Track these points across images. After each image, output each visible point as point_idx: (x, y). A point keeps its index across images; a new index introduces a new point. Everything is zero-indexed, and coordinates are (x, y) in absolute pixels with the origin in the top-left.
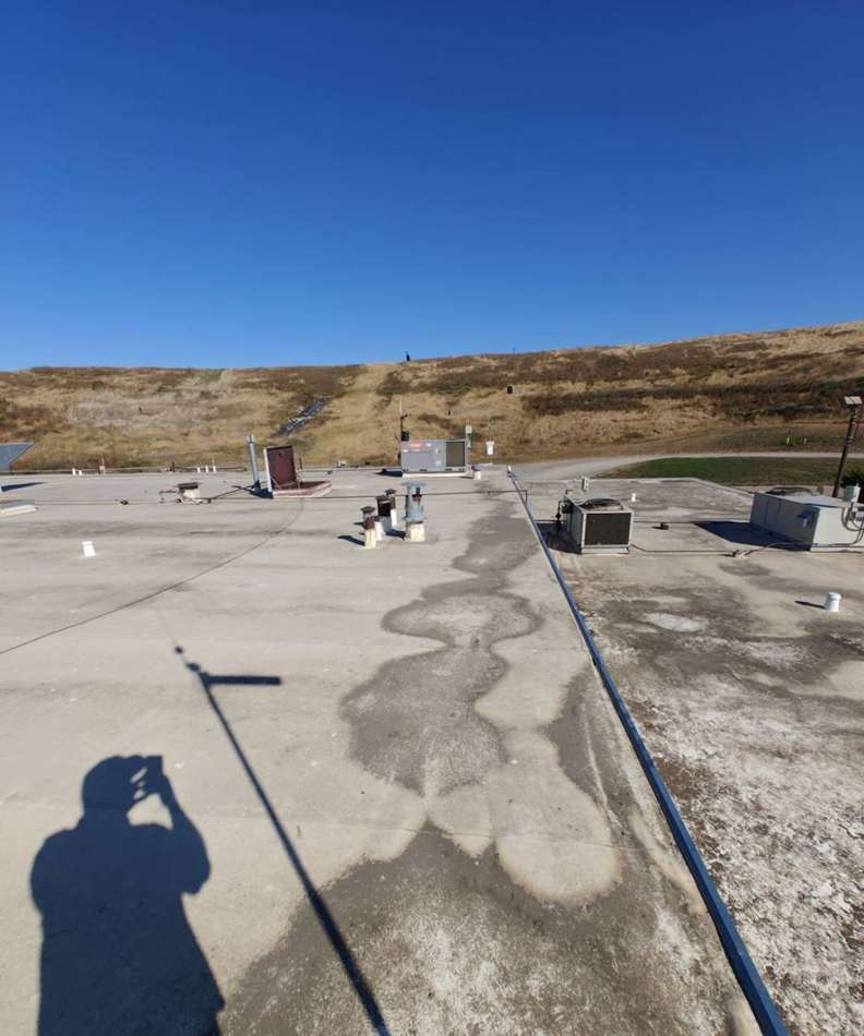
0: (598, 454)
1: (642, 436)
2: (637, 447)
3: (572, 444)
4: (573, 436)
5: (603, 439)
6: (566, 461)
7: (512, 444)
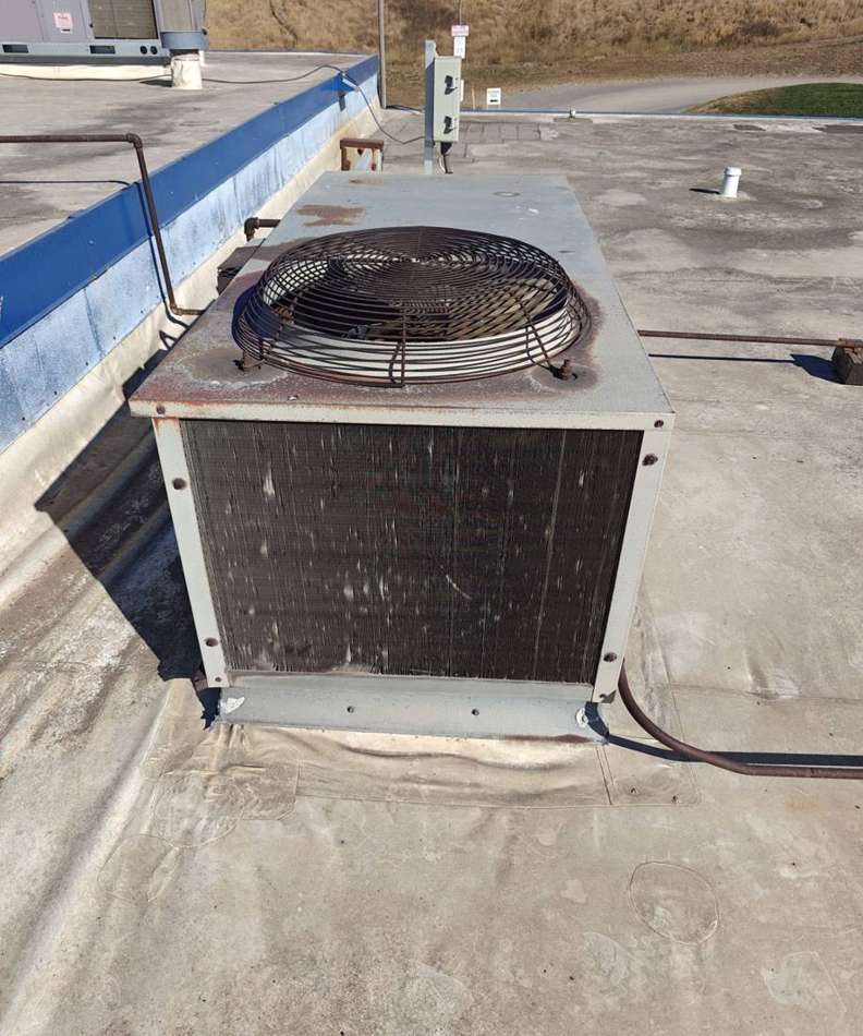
0: (687, 69)
1: (775, 32)
2: (761, 54)
3: (636, 42)
4: (638, 25)
5: (699, 35)
6: (618, 82)
7: (516, 38)
